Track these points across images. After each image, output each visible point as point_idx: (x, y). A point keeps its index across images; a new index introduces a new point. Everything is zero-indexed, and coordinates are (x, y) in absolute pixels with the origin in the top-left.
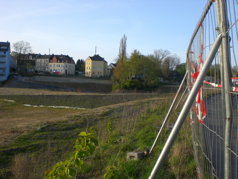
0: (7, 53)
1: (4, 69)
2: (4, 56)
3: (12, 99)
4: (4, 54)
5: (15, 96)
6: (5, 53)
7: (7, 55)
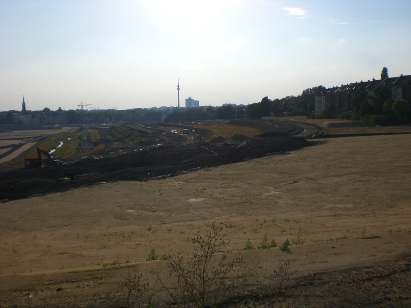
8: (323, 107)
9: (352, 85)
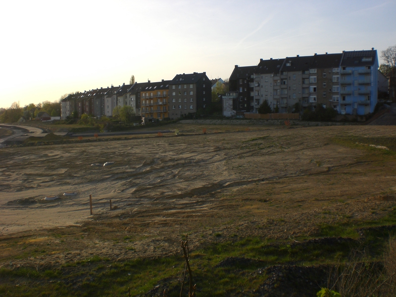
0: (372, 68)
1: (368, 95)
2: (368, 74)
3: (383, 145)
4: (368, 71)
5: (388, 138)
6: (369, 68)
7: (372, 71)
8: (68, 113)
9: (94, 91)
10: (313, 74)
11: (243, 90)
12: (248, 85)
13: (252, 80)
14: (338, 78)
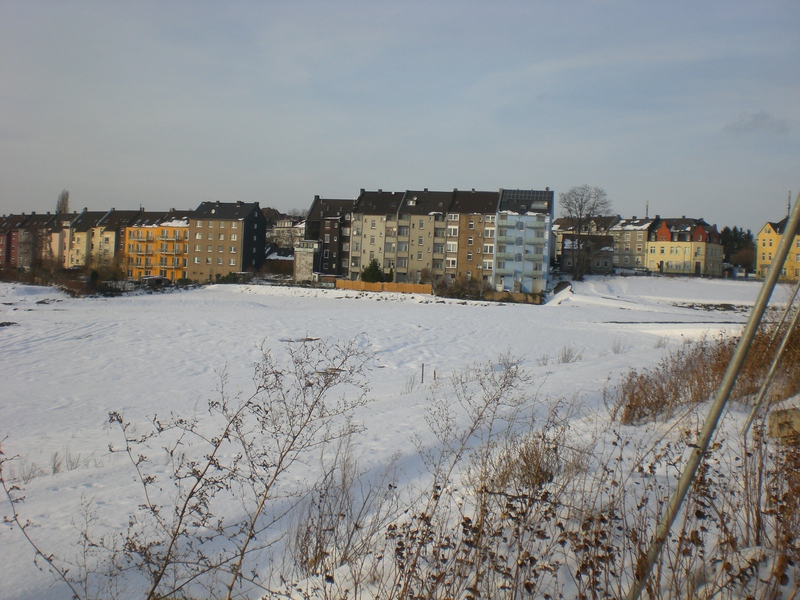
7: (548, 226)
10: (453, 223)
11: (331, 239)
12: (341, 232)
13: (348, 224)
14: (492, 232)
